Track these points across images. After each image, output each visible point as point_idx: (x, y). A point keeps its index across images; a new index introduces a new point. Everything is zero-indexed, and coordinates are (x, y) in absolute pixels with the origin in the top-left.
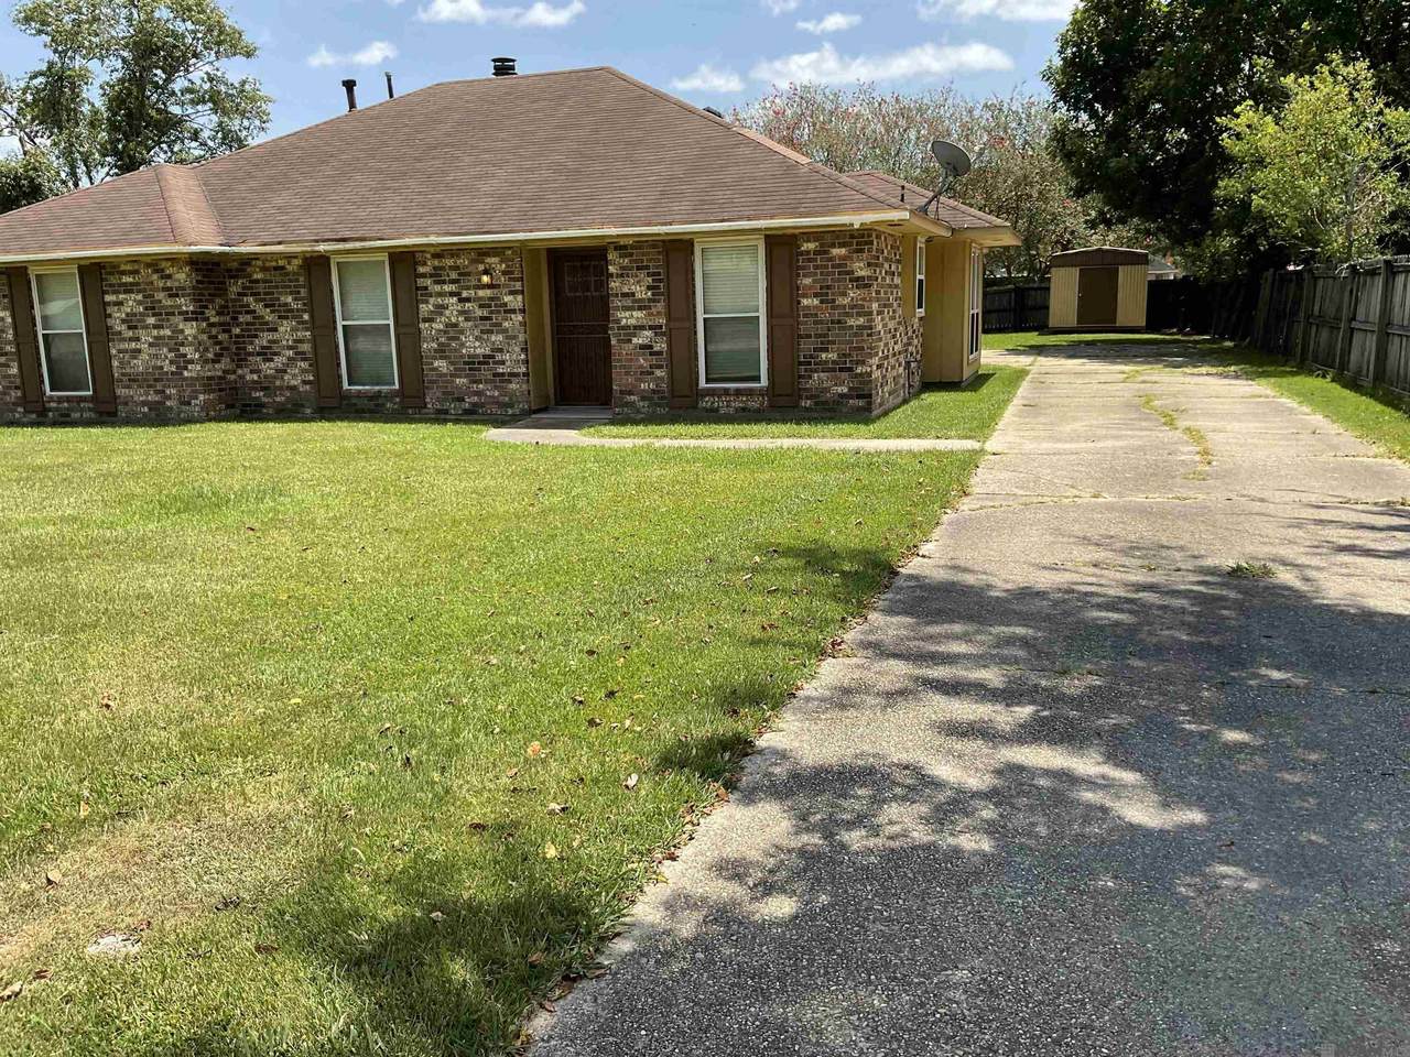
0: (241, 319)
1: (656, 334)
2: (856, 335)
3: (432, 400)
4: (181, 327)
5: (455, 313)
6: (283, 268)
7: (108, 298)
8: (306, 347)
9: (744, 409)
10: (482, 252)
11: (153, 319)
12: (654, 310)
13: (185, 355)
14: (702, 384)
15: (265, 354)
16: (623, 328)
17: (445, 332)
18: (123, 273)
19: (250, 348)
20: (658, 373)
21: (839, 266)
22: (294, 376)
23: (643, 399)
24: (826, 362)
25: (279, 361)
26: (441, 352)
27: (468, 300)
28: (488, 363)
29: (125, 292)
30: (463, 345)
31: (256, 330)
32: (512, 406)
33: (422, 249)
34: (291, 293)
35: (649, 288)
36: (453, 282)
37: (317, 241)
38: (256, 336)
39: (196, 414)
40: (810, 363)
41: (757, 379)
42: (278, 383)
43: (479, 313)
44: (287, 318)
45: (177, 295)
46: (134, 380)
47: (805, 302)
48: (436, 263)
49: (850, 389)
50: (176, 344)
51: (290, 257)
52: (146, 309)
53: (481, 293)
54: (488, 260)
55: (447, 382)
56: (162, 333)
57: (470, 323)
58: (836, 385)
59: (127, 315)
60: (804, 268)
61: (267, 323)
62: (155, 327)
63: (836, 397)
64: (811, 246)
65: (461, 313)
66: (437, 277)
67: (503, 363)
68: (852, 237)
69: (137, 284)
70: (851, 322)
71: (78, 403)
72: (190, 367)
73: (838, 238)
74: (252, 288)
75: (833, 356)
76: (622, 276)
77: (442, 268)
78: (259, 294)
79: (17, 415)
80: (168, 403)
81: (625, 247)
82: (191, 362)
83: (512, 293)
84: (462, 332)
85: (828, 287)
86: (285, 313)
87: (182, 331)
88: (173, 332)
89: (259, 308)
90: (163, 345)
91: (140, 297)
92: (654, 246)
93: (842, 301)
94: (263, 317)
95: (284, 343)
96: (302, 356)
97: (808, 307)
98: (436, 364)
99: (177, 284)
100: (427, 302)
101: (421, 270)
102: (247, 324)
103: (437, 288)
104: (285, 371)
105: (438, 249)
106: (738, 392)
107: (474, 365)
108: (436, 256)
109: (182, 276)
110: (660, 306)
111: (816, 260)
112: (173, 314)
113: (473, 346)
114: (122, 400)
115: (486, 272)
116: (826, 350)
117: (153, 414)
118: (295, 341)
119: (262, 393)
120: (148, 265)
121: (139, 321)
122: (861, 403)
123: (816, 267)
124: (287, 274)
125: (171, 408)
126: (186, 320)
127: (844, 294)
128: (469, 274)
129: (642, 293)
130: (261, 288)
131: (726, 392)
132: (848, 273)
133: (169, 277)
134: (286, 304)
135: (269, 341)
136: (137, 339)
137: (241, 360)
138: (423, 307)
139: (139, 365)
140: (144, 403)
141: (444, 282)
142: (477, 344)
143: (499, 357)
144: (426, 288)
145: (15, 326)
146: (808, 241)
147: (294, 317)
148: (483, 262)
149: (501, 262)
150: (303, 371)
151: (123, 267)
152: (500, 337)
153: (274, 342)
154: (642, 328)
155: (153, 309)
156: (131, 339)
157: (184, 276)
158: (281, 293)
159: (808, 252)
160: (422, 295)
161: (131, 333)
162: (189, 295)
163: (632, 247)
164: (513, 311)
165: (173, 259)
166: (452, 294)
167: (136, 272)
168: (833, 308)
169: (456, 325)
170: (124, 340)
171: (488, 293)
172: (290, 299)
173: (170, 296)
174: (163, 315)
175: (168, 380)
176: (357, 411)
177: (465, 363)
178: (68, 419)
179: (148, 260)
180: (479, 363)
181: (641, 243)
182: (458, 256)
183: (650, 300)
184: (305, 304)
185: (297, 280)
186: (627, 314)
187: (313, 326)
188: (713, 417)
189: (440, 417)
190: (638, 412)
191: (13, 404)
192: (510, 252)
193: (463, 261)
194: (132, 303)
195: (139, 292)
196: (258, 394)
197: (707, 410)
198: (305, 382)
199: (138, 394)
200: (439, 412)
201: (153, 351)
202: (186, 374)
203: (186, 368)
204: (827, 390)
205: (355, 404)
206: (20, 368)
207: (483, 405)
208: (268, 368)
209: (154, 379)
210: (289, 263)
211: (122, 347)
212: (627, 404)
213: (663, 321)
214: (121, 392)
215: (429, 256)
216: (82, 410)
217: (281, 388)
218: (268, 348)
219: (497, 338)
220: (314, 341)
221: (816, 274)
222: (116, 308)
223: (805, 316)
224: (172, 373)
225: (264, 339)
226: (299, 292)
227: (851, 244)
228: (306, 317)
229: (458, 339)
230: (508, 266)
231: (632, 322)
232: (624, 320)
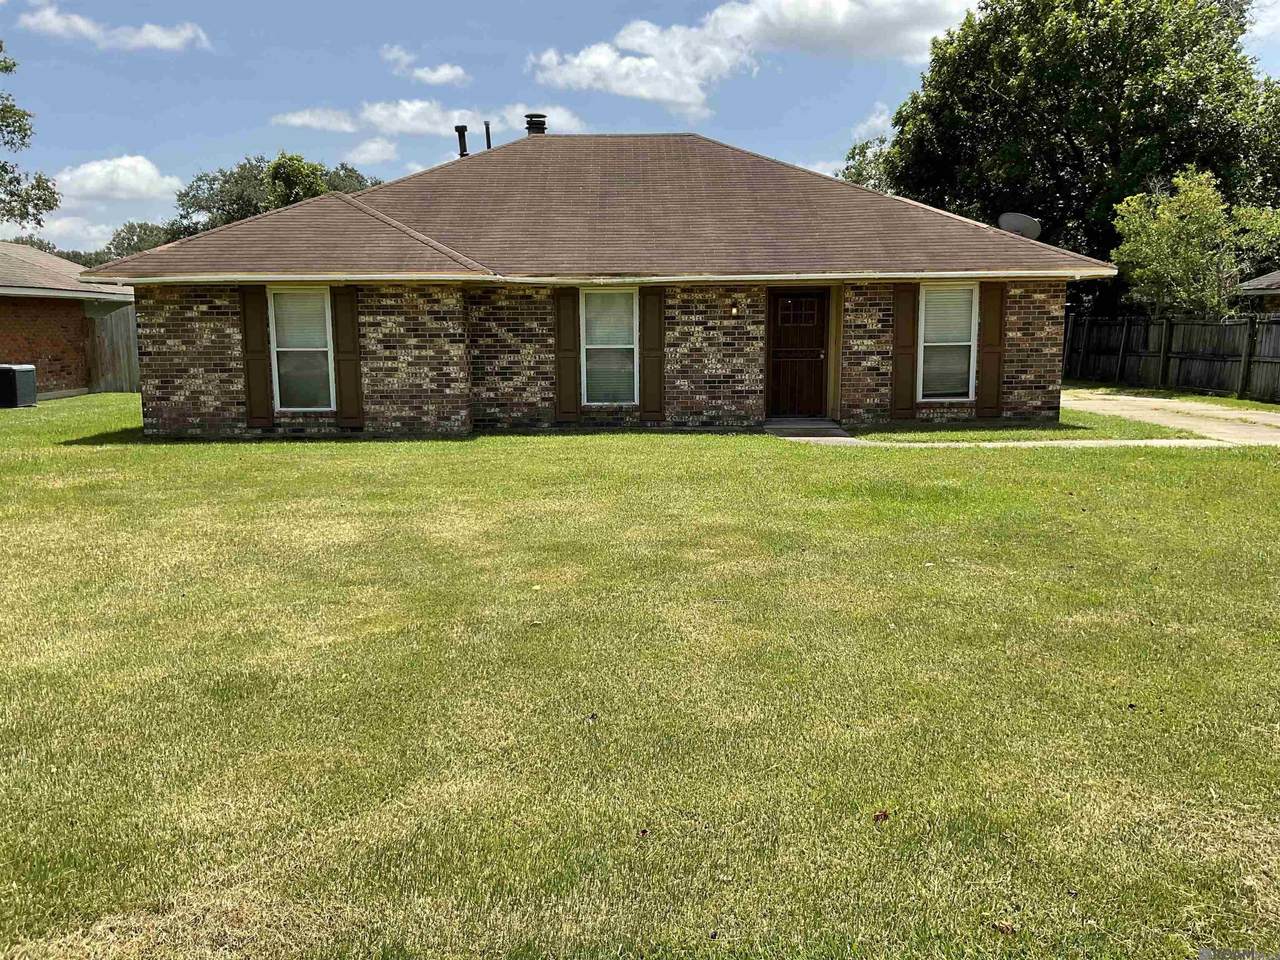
0: (481, 342)
1: (883, 359)
2: (1050, 361)
3: (670, 415)
4: (446, 348)
5: (700, 339)
6: (530, 297)
7: (363, 319)
8: (548, 368)
9: (954, 419)
10: (730, 289)
11: (416, 340)
12: (883, 339)
13: (448, 374)
14: (920, 399)
15: (505, 374)
16: (855, 353)
17: (689, 356)
18: (385, 296)
19: (489, 368)
20: (883, 390)
21: (1038, 308)
22: (534, 394)
23: (868, 411)
24: (1025, 382)
25: (518, 381)
26: (684, 373)
27: (713, 328)
28: (728, 382)
29: (384, 314)
30: (705, 367)
31: (496, 352)
32: (748, 418)
33: (673, 285)
34: (537, 320)
35: (879, 321)
36: (701, 313)
37: (591, 275)
38: (496, 358)
39: (455, 428)
40: (1011, 383)
41: (966, 394)
42: (516, 400)
43: (722, 339)
44: (531, 341)
45: (444, 319)
46: (386, 397)
47: (1010, 334)
48: (686, 297)
49: (1043, 403)
50: (439, 363)
51: (538, 287)
52: (408, 330)
53: (726, 323)
54: (735, 295)
55: (688, 398)
56: (424, 353)
57: (714, 348)
58: (1031, 399)
59: (385, 335)
60: (1010, 308)
61: (509, 346)
62: (417, 347)
63: (1031, 410)
64: (1018, 292)
65: (706, 339)
66: (686, 308)
67: (742, 382)
68: (1050, 286)
69: (401, 307)
70: (1046, 351)
71: (316, 418)
72: (453, 385)
73: (1039, 286)
74: (495, 314)
75: (1030, 377)
76: (856, 310)
77: (692, 301)
78: (503, 319)
79: (237, 431)
80: (425, 419)
81: (860, 288)
82: (455, 380)
83: (754, 323)
84: (705, 356)
85: (1029, 324)
86: (529, 337)
87: (447, 352)
88: (437, 352)
89: (502, 332)
90: (424, 365)
91: (401, 319)
92: (886, 288)
93: (1039, 334)
94: (505, 340)
95: (526, 364)
96: (544, 376)
97: (1012, 339)
98: (678, 383)
99: (445, 308)
100: (674, 330)
101: (670, 302)
102: (487, 346)
103: (685, 318)
104: (525, 390)
105: (689, 285)
106: (952, 405)
107: (713, 384)
108: (684, 290)
109: (451, 302)
110: (888, 336)
111: (1020, 302)
112: (439, 336)
113: (714, 366)
114: (371, 416)
115: (734, 305)
116: (1025, 372)
117: (406, 429)
118: (537, 362)
119: (497, 410)
120: (414, 290)
121: (398, 341)
122: (1051, 413)
123: (1021, 308)
124: (534, 303)
125: (428, 423)
126: (452, 342)
127: (1042, 329)
128: (716, 307)
129: (873, 324)
130: (505, 314)
131: (942, 405)
132: (1045, 313)
133: (437, 301)
134: (531, 330)
135: (510, 363)
136: (395, 359)
137: (479, 379)
138: (669, 334)
139: (394, 383)
140: (396, 419)
141: (692, 313)
142: (719, 366)
143: (738, 377)
144: (674, 318)
145: (245, 343)
146: (1016, 287)
147: (537, 342)
148: (730, 297)
149: (747, 297)
150: (544, 389)
151: (384, 291)
152: (741, 360)
153: (517, 363)
154: (872, 353)
155: (414, 330)
156: (387, 359)
157: (454, 301)
158: (527, 320)
159: (1015, 296)
160: (669, 324)
161: (387, 353)
162: (458, 319)
163: (867, 288)
164: (756, 339)
165: (443, 286)
166: (698, 323)
167: (400, 296)
168: (1032, 340)
169: (699, 350)
170: (380, 359)
171: (733, 322)
172: (535, 325)
173: (436, 319)
174: (427, 337)
175: (426, 397)
176: (596, 425)
177: (706, 382)
178: (302, 435)
179: (415, 285)
180: (719, 382)
181: (875, 285)
182: (707, 291)
183: (879, 331)
184: (550, 330)
185: (545, 308)
186: (859, 342)
187: (558, 349)
188: (927, 426)
189: (679, 428)
190: (863, 422)
191: (234, 419)
192: (756, 289)
193: (712, 296)
194: (391, 324)
195: (400, 314)
196: (493, 410)
197: (923, 420)
198: (544, 399)
199: (391, 410)
200: (677, 424)
201: (412, 369)
202: (448, 391)
203: (449, 386)
204: (1025, 403)
205: (594, 419)
206: (247, 385)
207: (718, 418)
208: (506, 387)
209: (413, 396)
210: (537, 293)
211: (375, 365)
212: (852, 416)
213: (890, 348)
214: (370, 408)
215: (678, 290)
216: (319, 425)
217: (518, 404)
218: (507, 368)
219: (739, 361)
220: (557, 363)
221: (1019, 314)
222: (372, 328)
223: (1010, 345)
224: (432, 391)
225: (504, 360)
226: (545, 319)
227: (1049, 291)
228: (551, 341)
229: (701, 361)
230: (753, 301)
231: (863, 348)
232: (856, 347)
